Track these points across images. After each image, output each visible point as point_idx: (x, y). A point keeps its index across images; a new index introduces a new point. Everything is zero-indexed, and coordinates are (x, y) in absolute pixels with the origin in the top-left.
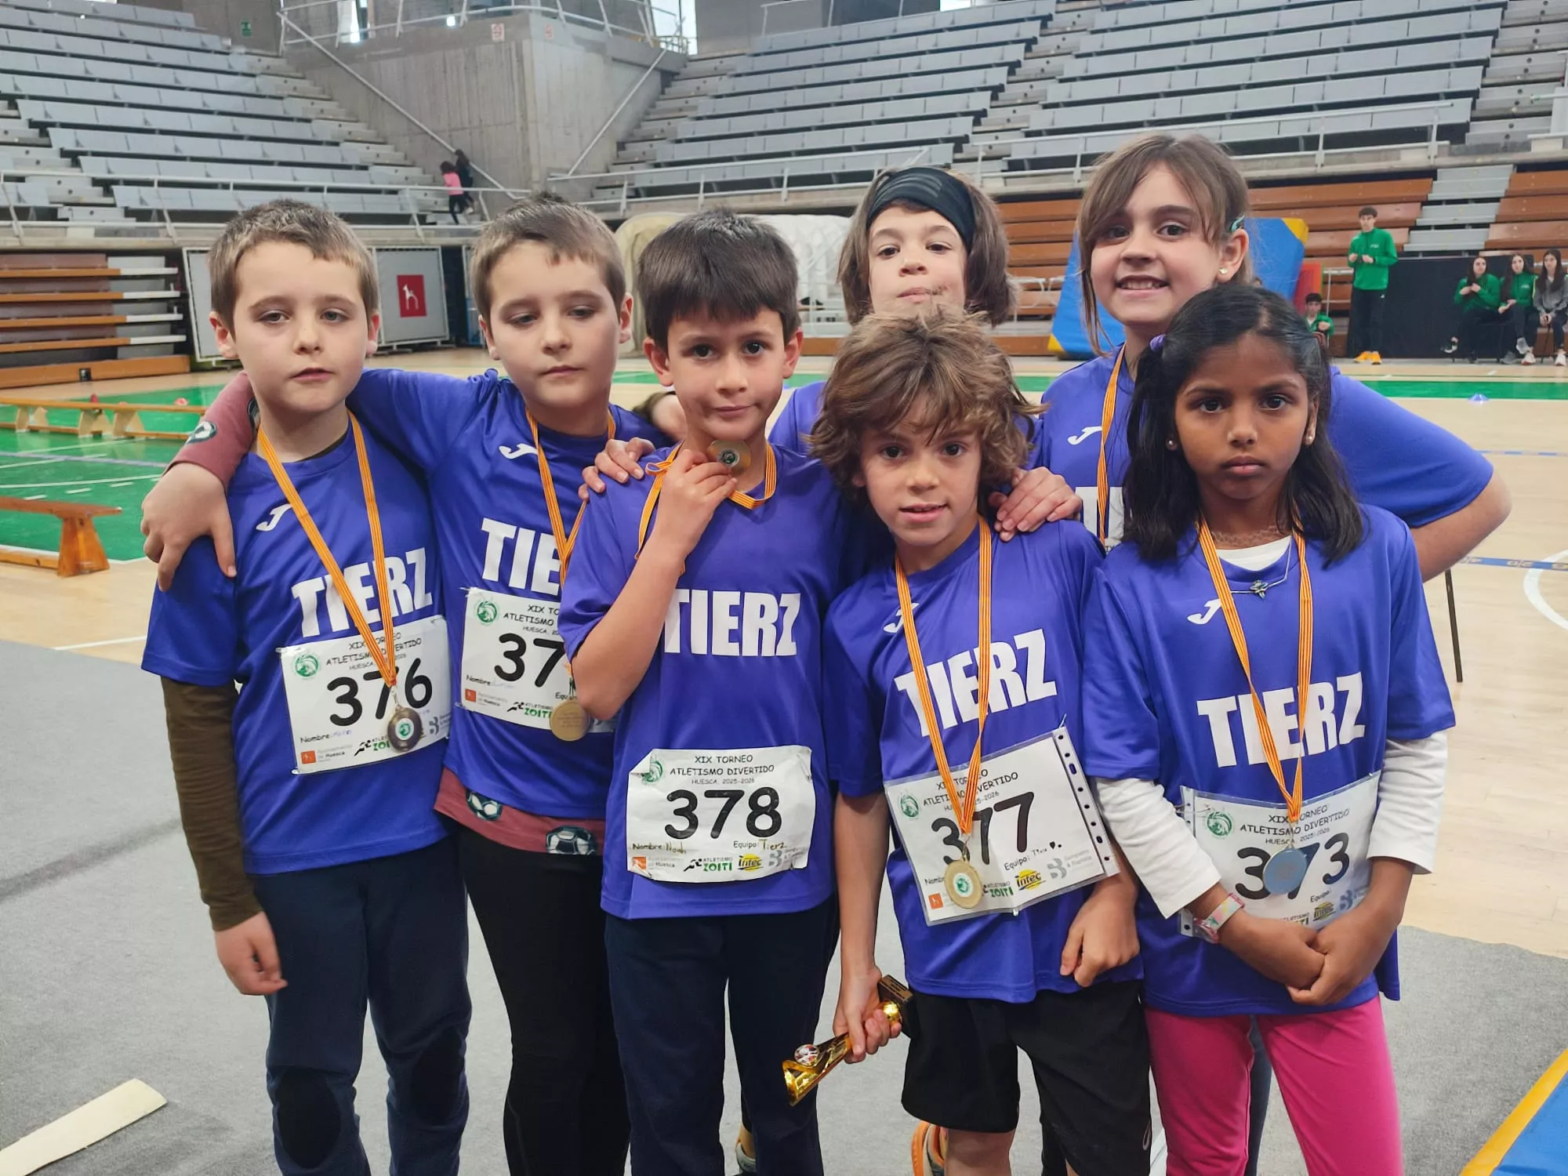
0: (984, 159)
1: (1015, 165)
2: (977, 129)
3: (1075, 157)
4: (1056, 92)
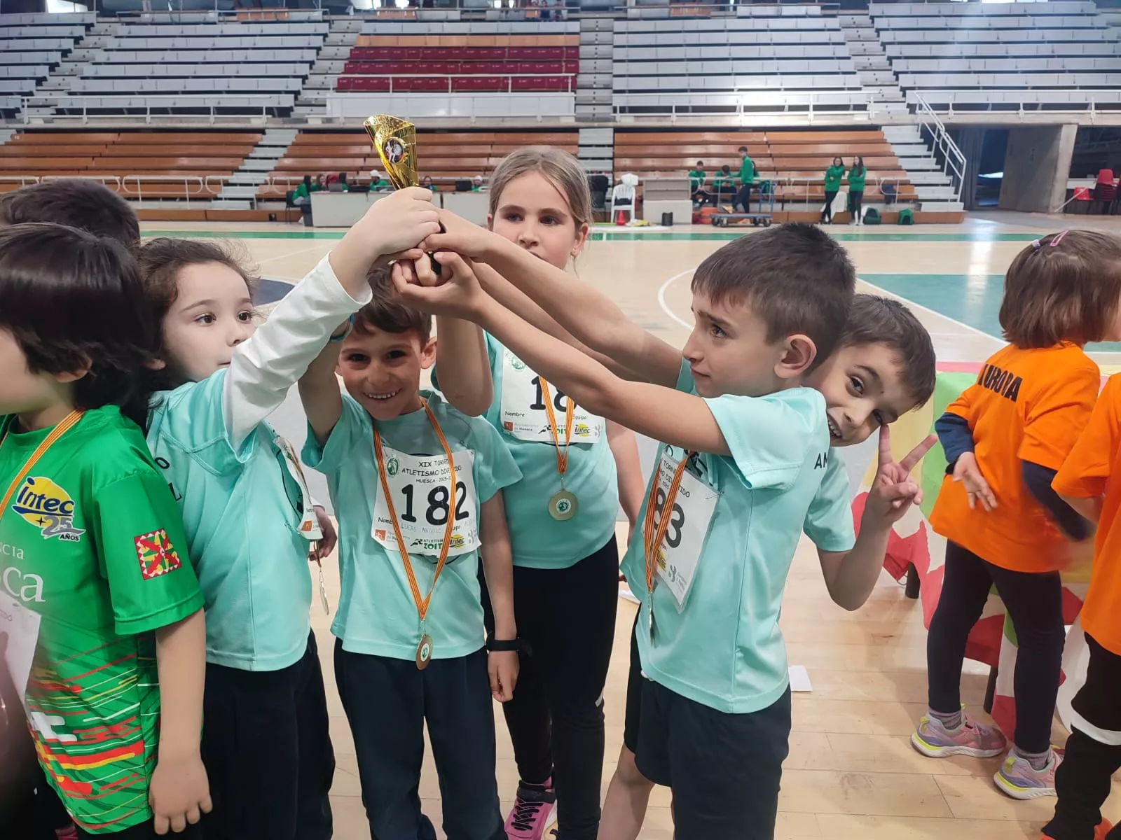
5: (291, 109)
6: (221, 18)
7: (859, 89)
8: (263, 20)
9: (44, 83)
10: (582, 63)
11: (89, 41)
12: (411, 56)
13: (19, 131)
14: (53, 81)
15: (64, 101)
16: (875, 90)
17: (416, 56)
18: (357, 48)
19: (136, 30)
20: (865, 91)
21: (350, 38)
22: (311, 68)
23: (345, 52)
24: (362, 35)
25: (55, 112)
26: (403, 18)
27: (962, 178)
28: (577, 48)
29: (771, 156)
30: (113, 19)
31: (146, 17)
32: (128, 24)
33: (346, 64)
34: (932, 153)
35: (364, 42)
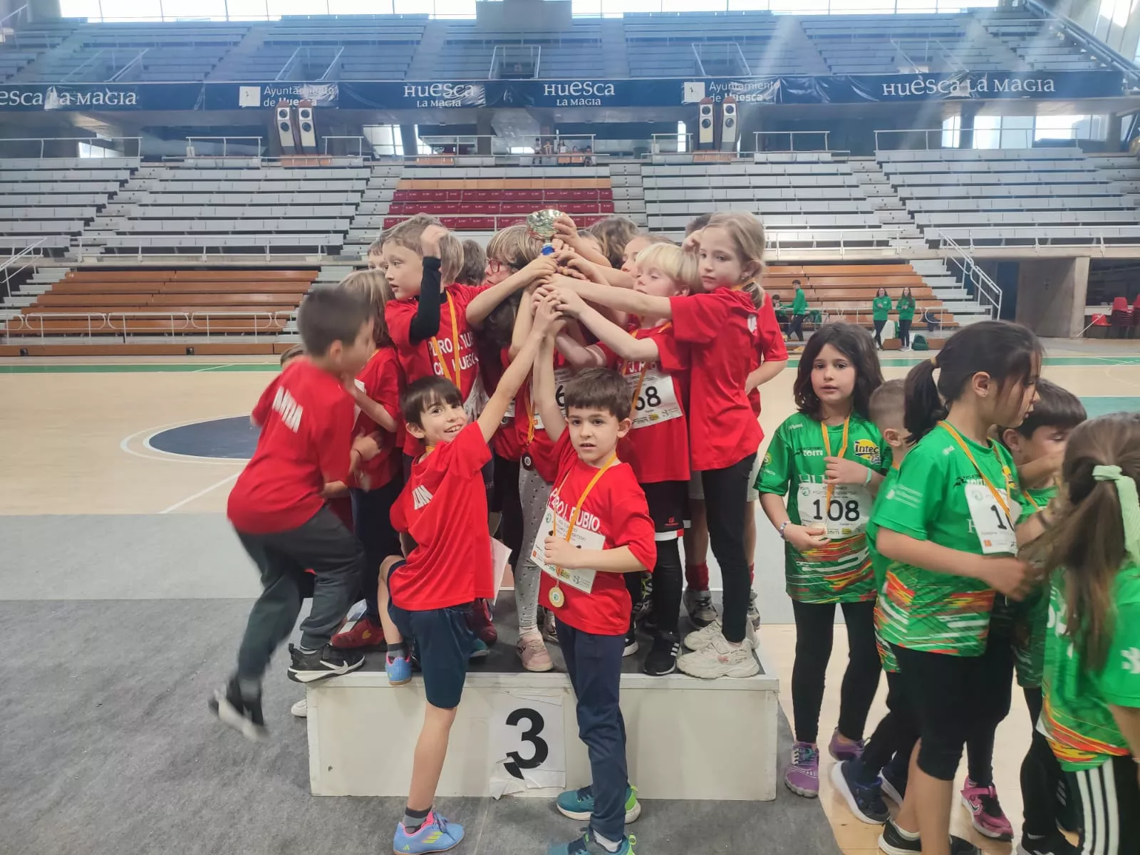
5: (340, 248)
6: (265, 164)
7: (880, 227)
8: (306, 166)
9: (91, 223)
10: (617, 204)
11: (133, 184)
12: (451, 198)
13: (72, 269)
14: (100, 222)
15: (113, 241)
16: (895, 228)
17: (458, 197)
18: (399, 191)
19: (180, 174)
20: (885, 228)
21: (391, 182)
22: (356, 209)
23: (389, 195)
24: (402, 179)
25: (104, 251)
26: (441, 164)
27: (999, 307)
28: (609, 190)
29: (811, 287)
30: (157, 164)
31: (189, 162)
32: (171, 168)
33: (390, 206)
34: (962, 284)
35: (406, 186)
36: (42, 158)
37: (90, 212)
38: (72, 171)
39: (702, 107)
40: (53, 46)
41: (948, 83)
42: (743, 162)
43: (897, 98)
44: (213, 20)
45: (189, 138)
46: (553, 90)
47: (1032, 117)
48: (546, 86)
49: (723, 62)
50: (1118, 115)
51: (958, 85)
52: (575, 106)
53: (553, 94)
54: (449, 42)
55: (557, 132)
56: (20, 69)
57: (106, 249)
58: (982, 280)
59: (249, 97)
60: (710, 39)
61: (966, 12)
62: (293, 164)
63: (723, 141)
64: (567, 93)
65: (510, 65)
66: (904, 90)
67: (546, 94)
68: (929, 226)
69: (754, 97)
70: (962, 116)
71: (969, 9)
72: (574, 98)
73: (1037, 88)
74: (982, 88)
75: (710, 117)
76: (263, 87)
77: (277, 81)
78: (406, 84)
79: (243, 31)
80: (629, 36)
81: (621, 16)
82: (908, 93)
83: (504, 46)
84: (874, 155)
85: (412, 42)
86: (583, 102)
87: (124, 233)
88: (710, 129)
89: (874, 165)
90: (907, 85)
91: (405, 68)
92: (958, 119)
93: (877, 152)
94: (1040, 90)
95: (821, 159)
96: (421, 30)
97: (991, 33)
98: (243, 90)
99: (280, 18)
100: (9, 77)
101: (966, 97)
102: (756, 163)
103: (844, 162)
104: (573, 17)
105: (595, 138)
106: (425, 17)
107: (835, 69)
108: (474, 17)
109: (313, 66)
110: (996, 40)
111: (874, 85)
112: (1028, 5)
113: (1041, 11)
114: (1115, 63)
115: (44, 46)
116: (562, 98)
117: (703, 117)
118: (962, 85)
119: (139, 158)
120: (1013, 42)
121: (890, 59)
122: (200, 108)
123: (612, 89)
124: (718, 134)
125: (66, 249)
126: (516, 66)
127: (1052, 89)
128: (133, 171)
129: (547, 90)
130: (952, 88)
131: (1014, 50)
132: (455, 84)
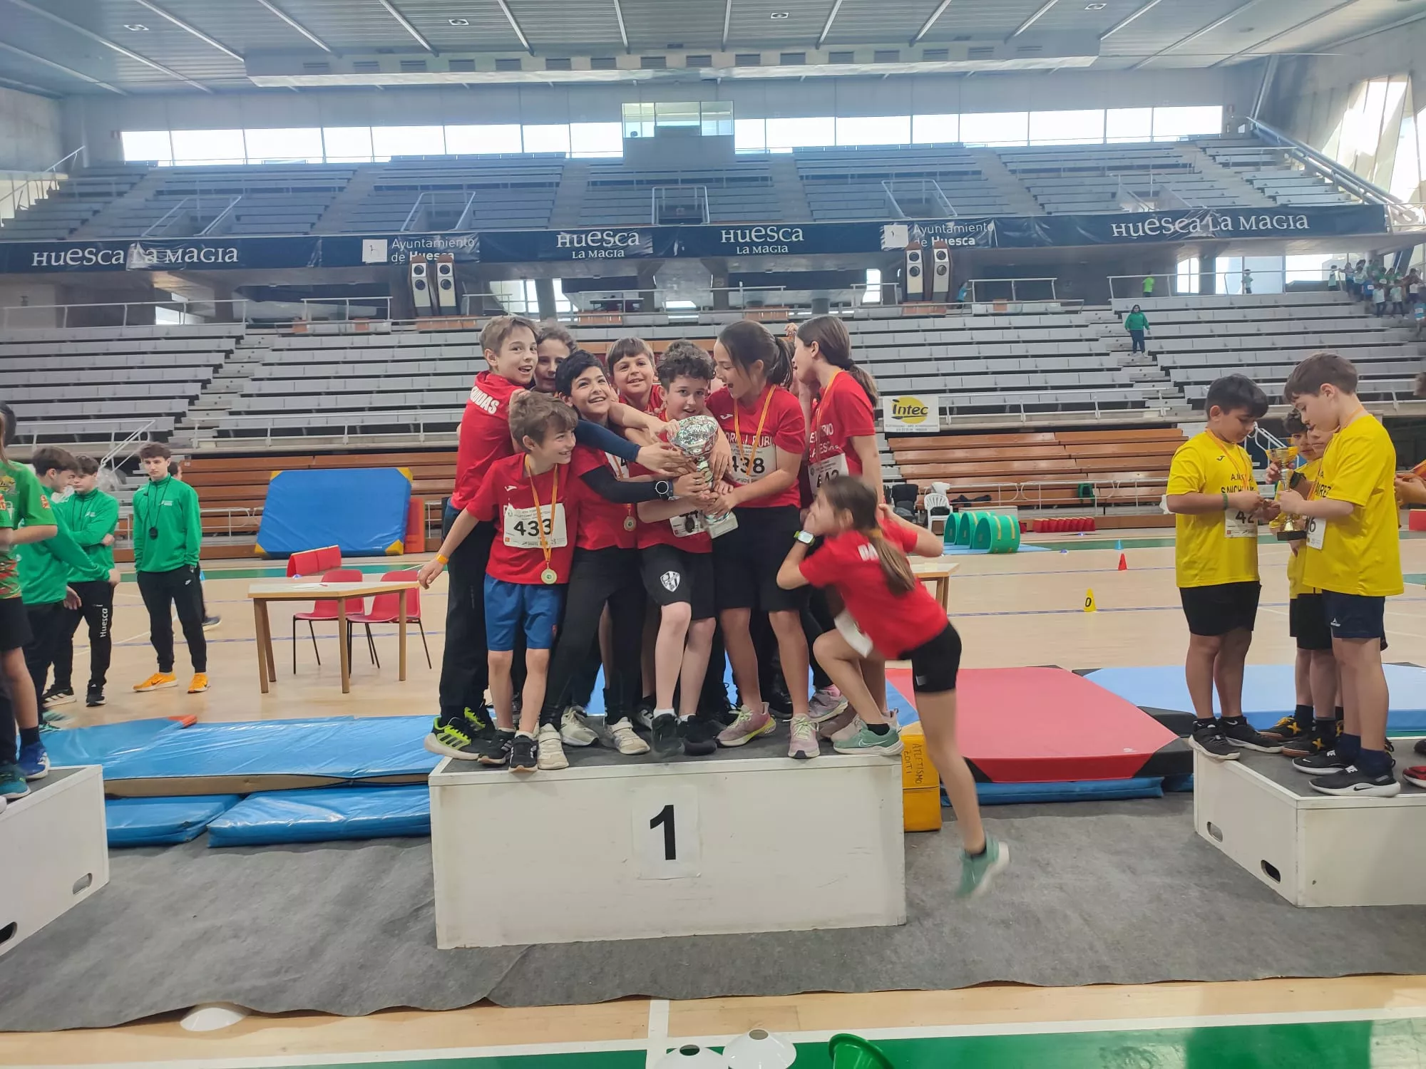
0: (199, 428)
1: (223, 434)
2: (192, 408)
3: (266, 430)
4: (250, 387)
36: (124, 326)
37: (194, 389)
38: (164, 341)
39: (909, 253)
40: (120, 194)
41: (1186, 221)
42: (961, 315)
43: (1129, 239)
44: (310, 161)
45: (305, 300)
46: (732, 236)
47: (1280, 258)
48: (724, 232)
49: (920, 201)
50: (1380, 253)
51: (1198, 224)
52: (756, 254)
53: (732, 241)
54: (594, 183)
55: (741, 284)
56: (84, 221)
57: (219, 432)
58: (1271, 443)
59: (374, 252)
60: (898, 175)
61: (1187, 140)
62: (433, 327)
63: (935, 290)
64: (748, 239)
65: (672, 208)
66: (1136, 231)
67: (724, 241)
68: (1189, 384)
69: (966, 242)
70: (1201, 258)
71: (1190, 136)
72: (757, 245)
73: (1289, 225)
74: (1226, 226)
75: (919, 264)
76: (391, 240)
77: (403, 232)
78: (559, 233)
79: (350, 175)
80: (804, 173)
81: (790, 151)
82: (1141, 233)
83: (663, 187)
84: (1110, 303)
85: (551, 184)
86: (767, 249)
87: (238, 413)
88: (920, 277)
89: (1110, 315)
90: (1140, 224)
91: (547, 213)
92: (1195, 263)
93: (1113, 300)
94: (1292, 227)
95: (1049, 310)
96: (559, 170)
97: (1220, 163)
98: (365, 241)
99: (390, 159)
100: (72, 231)
101: (1207, 237)
102: (975, 315)
103: (1076, 312)
104: (736, 153)
105: (784, 289)
106: (561, 156)
107: (1048, 208)
108: (621, 155)
109: (439, 214)
110: (1226, 171)
111: (1100, 225)
112: (1257, 132)
113: (1274, 138)
114: (1369, 194)
115: (108, 194)
116: (742, 246)
117: (910, 264)
118: (1204, 222)
119: (244, 324)
120: (1248, 173)
121: (1110, 195)
122: (316, 265)
123: (801, 233)
124: (928, 282)
125: (170, 433)
126: (677, 210)
127: (1306, 226)
128: (239, 339)
129: (724, 236)
130: (1191, 226)
131: (1250, 182)
132: (616, 232)
